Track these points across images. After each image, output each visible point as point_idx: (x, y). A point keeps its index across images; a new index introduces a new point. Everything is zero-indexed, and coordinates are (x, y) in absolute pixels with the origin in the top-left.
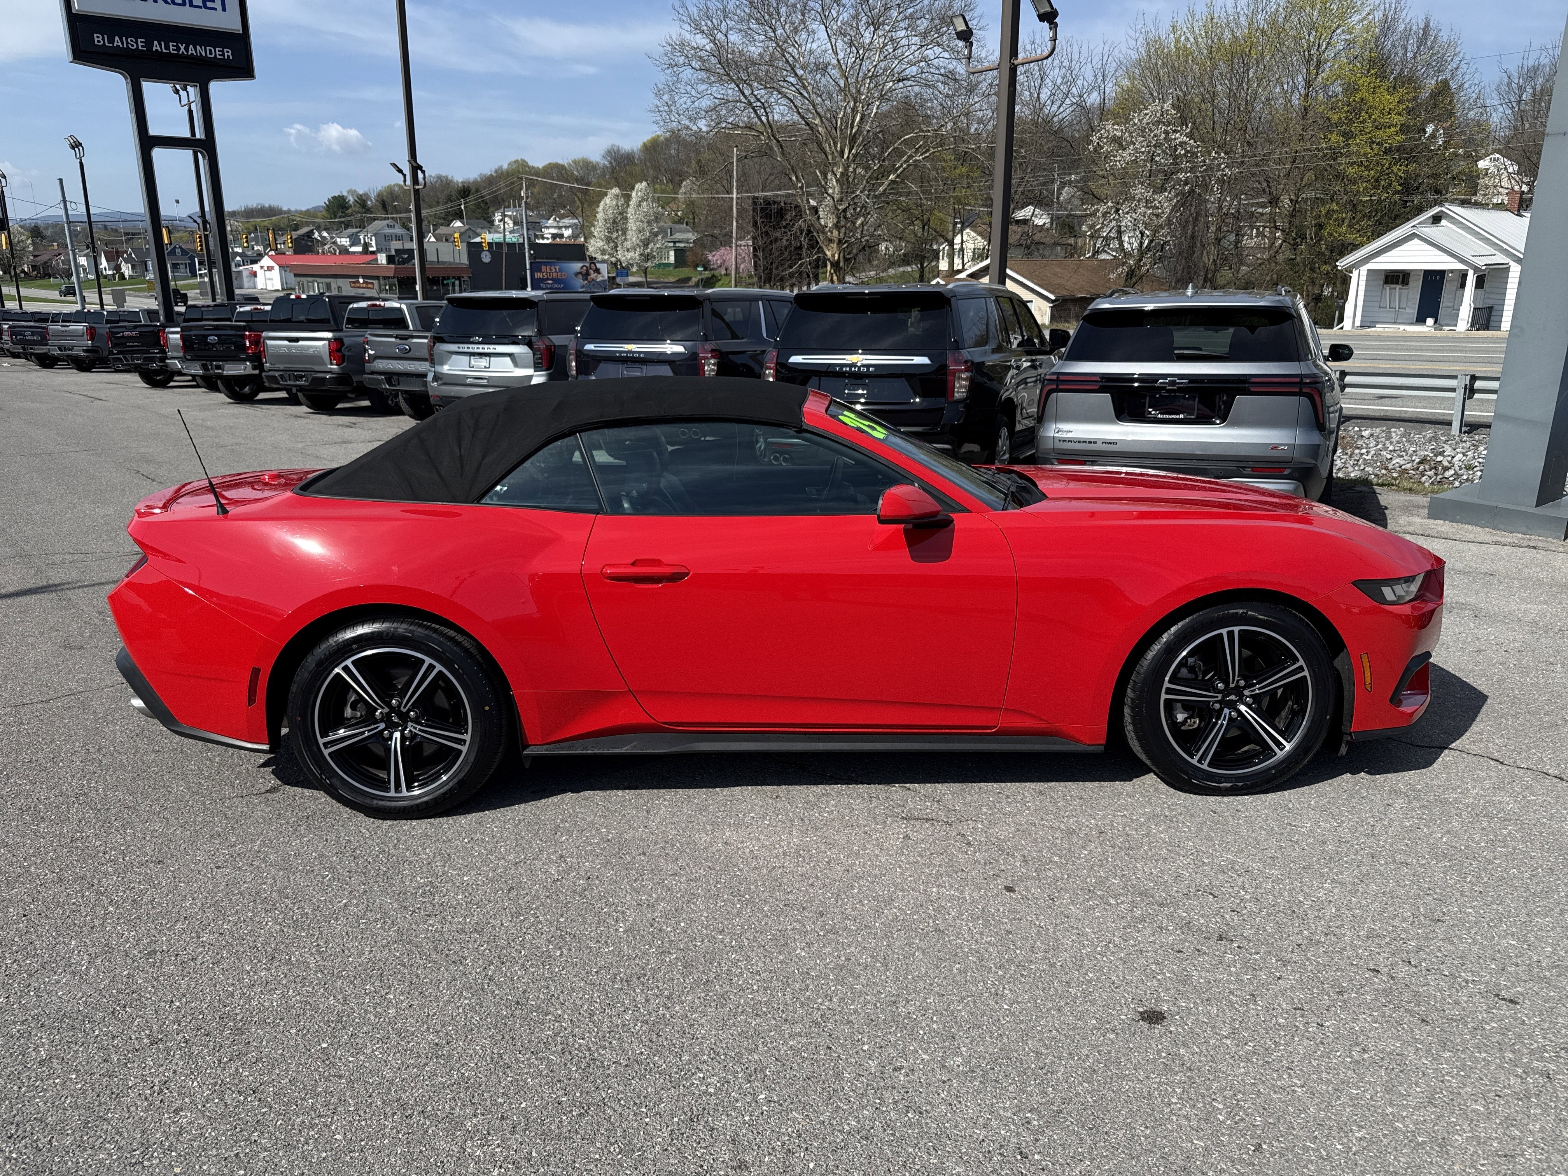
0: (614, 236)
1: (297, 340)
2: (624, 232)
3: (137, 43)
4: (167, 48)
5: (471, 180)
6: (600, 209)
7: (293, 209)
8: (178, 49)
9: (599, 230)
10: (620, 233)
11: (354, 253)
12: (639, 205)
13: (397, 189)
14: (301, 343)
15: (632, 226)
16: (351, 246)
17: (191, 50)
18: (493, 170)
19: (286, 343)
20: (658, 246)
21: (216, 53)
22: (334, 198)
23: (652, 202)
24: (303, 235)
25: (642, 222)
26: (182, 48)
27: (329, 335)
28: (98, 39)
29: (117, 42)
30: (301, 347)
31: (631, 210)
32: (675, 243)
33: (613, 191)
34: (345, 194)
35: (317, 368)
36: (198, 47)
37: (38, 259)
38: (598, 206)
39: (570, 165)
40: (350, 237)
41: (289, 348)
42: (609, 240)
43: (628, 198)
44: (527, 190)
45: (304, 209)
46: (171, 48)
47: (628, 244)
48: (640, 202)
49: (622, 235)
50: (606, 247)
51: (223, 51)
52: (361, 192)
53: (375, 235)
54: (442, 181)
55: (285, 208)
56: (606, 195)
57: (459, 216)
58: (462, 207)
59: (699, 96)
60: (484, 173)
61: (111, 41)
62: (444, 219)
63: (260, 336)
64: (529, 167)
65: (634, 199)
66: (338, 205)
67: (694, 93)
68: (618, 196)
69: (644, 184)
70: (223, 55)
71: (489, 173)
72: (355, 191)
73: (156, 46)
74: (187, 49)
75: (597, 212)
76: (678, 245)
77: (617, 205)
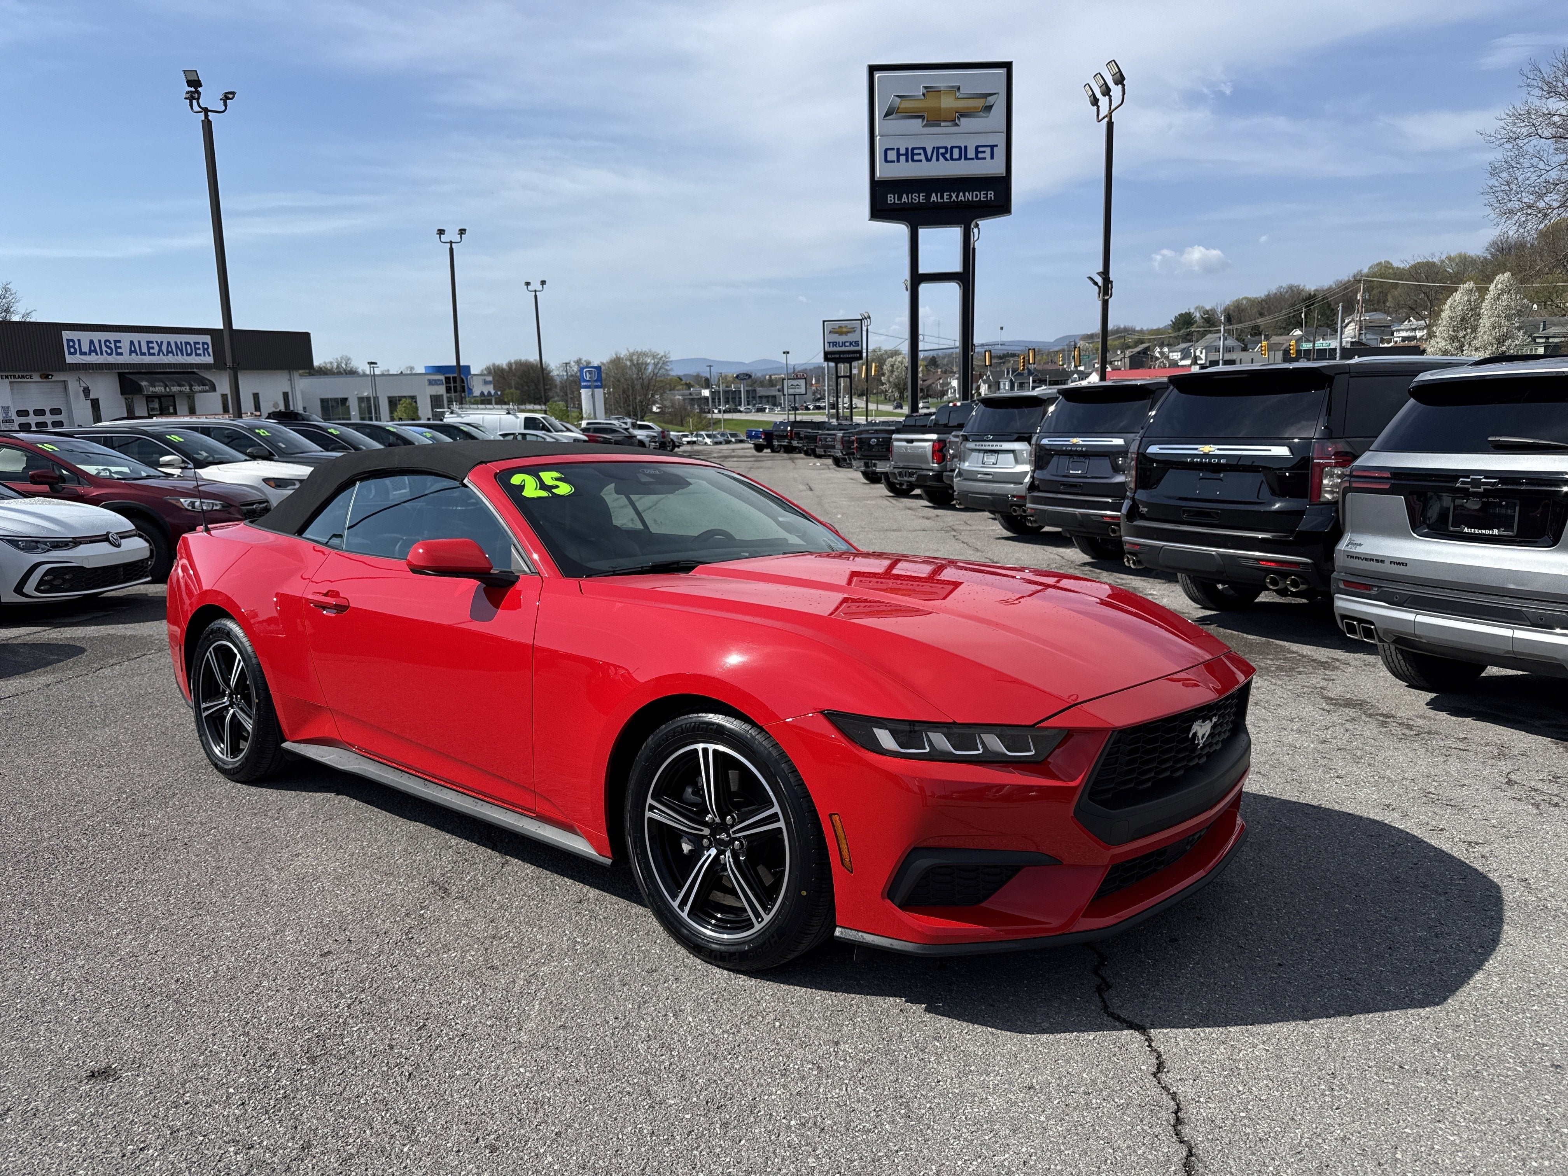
0: (1461, 334)
1: (911, 441)
2: (1474, 330)
3: (919, 197)
4: (942, 197)
5: (1326, 287)
6: (1447, 306)
7: (1145, 328)
8: (951, 197)
9: (1442, 328)
10: (1469, 330)
11: (1183, 366)
12: (1498, 298)
13: (1245, 302)
14: (915, 444)
15: (1486, 322)
16: (1181, 359)
17: (961, 197)
18: (1352, 275)
19: (904, 444)
20: (1517, 342)
21: (981, 196)
22: (1181, 315)
23: (1516, 294)
24: (1139, 353)
25: (1499, 317)
26: (954, 196)
27: (934, 437)
28: (891, 199)
29: (904, 199)
30: (914, 447)
31: (1486, 305)
32: (1547, 338)
33: (1466, 286)
34: (1192, 311)
35: (924, 466)
36: (967, 194)
37: (925, 383)
38: (1445, 303)
39: (1442, 262)
40: (1182, 351)
41: (906, 447)
42: (1453, 339)
43: (1483, 291)
44: (1364, 292)
45: (1155, 327)
46: (945, 197)
47: (1477, 343)
48: (1499, 295)
49: (1472, 333)
50: (1449, 347)
51: (987, 194)
52: (1208, 308)
53: (1206, 348)
54: (1292, 291)
55: (1138, 328)
56: (1456, 290)
57: (1299, 325)
58: (1303, 316)
59: (1548, 168)
60: (1340, 279)
61: (900, 198)
62: (1284, 328)
63: (891, 438)
64: (1393, 268)
65: (1492, 293)
66: (1184, 321)
67: (1541, 165)
68: (1471, 291)
69: (1508, 274)
70: (987, 197)
71: (1346, 279)
72: (1203, 307)
73: (933, 198)
74: (957, 197)
75: (1442, 311)
76: (1551, 340)
77: (1469, 301)
